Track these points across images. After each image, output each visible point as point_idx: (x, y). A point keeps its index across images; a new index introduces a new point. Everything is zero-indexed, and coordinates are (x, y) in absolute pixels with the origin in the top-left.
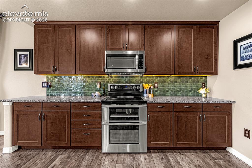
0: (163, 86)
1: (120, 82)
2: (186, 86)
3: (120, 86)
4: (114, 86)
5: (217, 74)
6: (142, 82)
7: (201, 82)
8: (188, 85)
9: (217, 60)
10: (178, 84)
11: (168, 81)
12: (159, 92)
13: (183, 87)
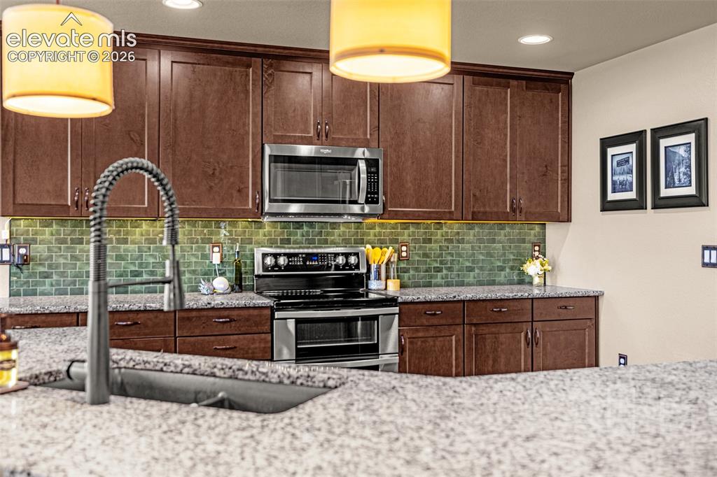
0: (426, 255)
1: (288, 241)
2: (489, 255)
3: (296, 255)
4: (276, 256)
5: (569, 220)
6: (362, 242)
7: (529, 242)
8: (494, 249)
9: (568, 181)
10: (468, 246)
11: (439, 237)
12: (413, 275)
13: (481, 257)
